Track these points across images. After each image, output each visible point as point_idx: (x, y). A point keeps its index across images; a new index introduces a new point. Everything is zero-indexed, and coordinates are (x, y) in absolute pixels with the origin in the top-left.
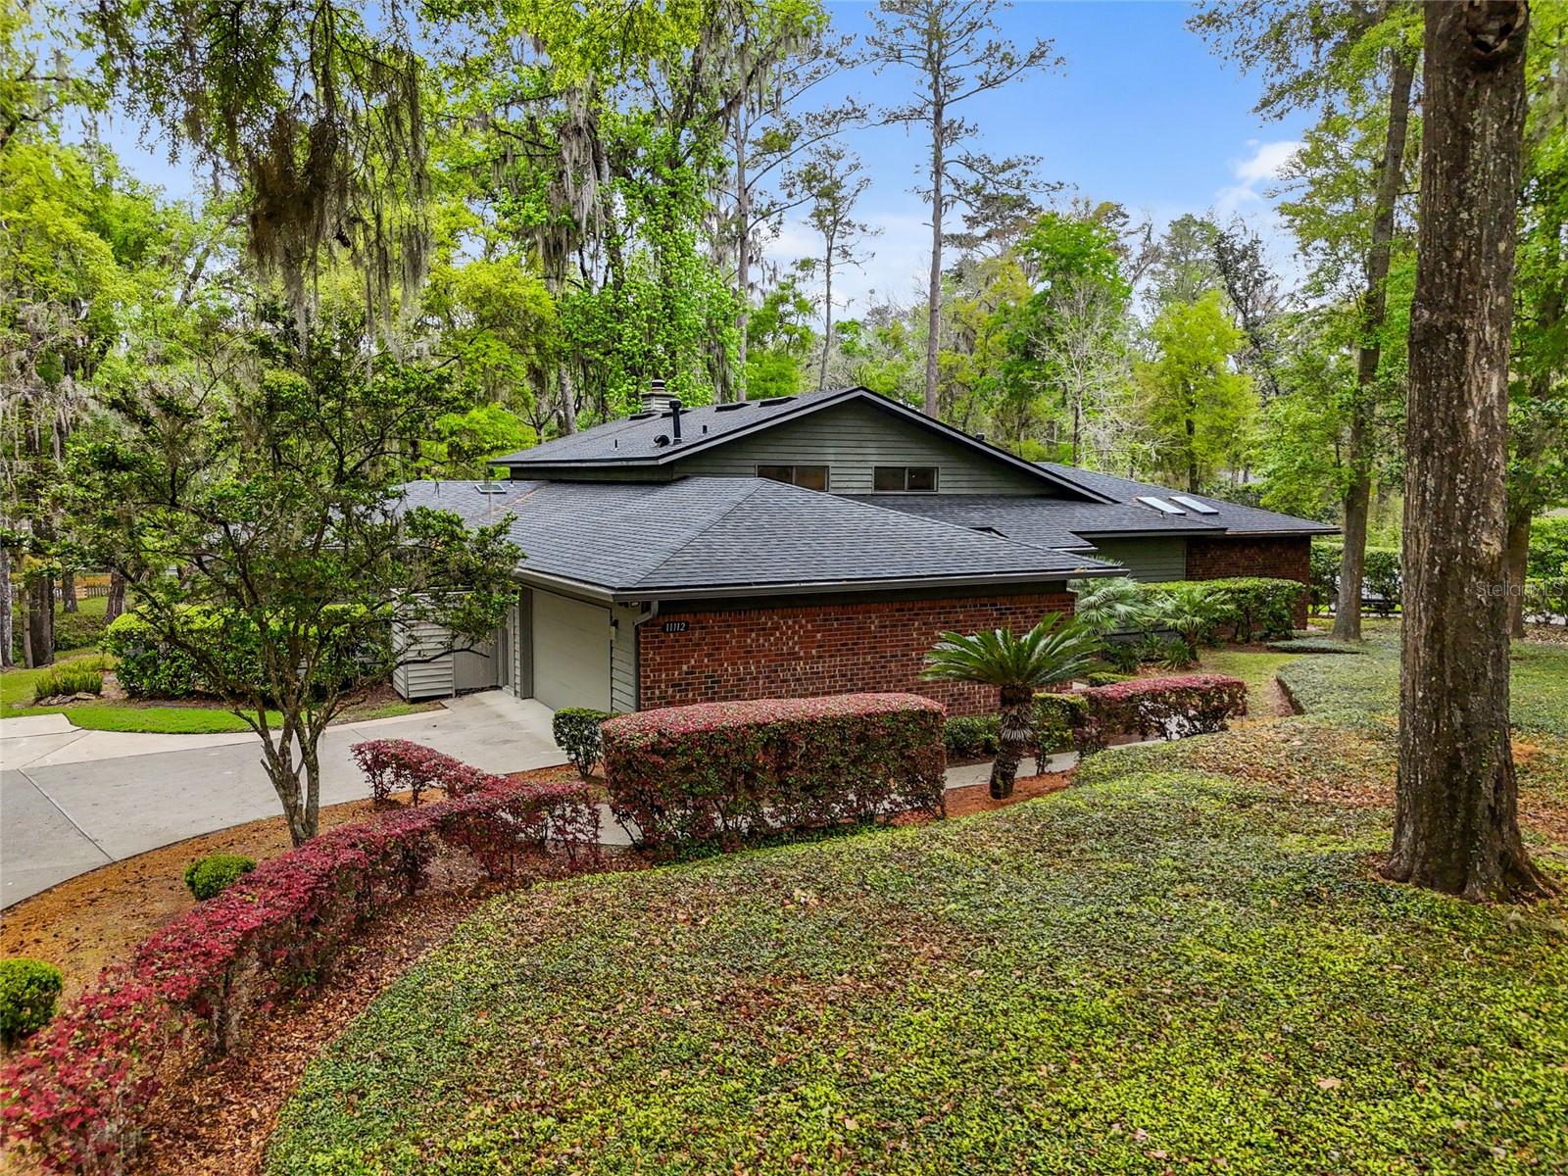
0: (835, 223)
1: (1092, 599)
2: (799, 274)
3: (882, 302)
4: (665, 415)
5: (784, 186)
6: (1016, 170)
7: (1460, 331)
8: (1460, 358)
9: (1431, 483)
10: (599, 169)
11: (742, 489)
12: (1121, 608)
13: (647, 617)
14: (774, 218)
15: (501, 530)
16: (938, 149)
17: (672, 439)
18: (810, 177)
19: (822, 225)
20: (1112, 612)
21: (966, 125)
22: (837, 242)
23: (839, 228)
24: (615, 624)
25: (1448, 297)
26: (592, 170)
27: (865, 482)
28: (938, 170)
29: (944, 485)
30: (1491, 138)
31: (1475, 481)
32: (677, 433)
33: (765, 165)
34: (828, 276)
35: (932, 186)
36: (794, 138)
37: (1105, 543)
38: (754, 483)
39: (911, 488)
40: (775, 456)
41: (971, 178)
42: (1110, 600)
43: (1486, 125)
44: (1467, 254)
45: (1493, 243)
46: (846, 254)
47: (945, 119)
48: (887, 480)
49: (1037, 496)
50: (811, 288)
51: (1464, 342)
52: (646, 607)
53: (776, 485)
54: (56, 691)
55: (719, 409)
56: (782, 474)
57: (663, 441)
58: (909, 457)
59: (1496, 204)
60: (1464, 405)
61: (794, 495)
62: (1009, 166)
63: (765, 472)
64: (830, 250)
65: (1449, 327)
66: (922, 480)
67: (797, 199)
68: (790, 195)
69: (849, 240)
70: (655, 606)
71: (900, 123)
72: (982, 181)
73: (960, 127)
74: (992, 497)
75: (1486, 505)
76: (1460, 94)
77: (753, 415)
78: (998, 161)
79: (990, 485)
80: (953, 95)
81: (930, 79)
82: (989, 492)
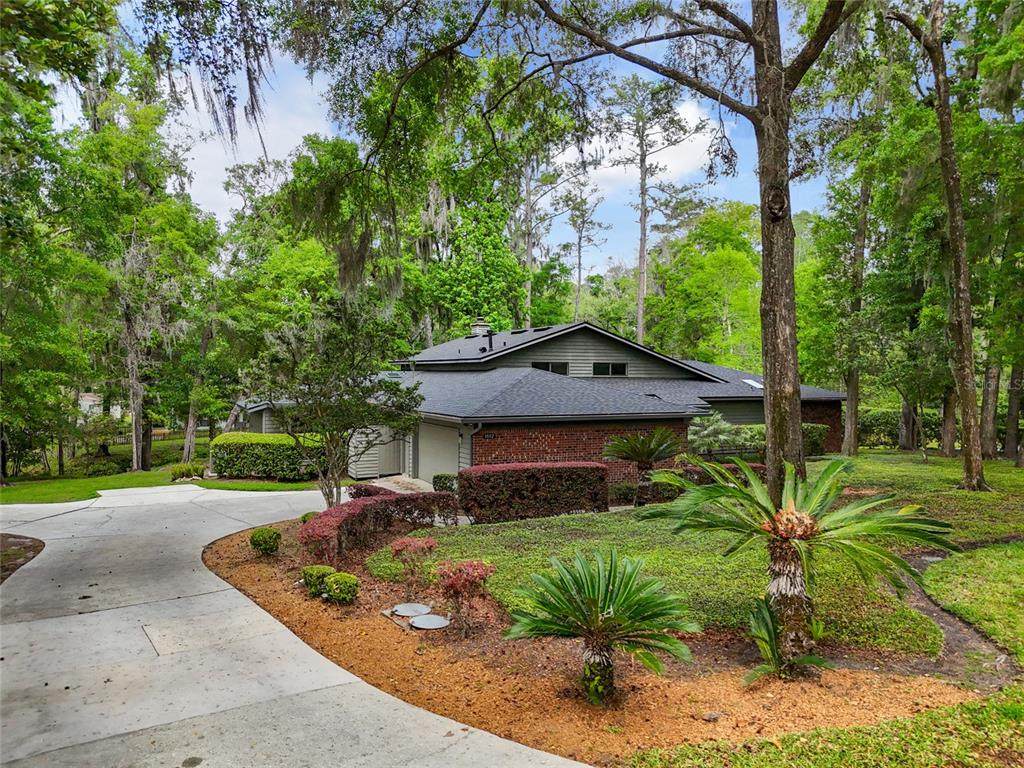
0: (583, 222)
1: (706, 432)
2: (562, 253)
3: (617, 264)
4: (484, 336)
5: (553, 204)
6: (690, 191)
7: (774, 311)
8: (775, 321)
9: (768, 366)
10: (449, 204)
11: (523, 372)
12: (722, 437)
13: (476, 430)
14: (547, 222)
15: (416, 388)
16: (643, 179)
17: (488, 349)
18: (568, 199)
19: (574, 224)
20: (716, 439)
21: (660, 166)
22: (584, 234)
23: (586, 225)
24: (461, 436)
25: (769, 300)
26: (445, 206)
27: (589, 371)
28: (644, 191)
29: (630, 372)
30: (781, 244)
31: (783, 365)
32: (491, 346)
33: (542, 192)
34: (579, 253)
35: (640, 201)
36: (559, 176)
37: (716, 403)
38: (530, 370)
39: (613, 373)
40: (541, 357)
41: (664, 197)
42: (716, 433)
43: (778, 239)
44: (775, 284)
45: (783, 280)
46: (590, 240)
47: (648, 162)
48: (600, 369)
49: (683, 379)
50: (568, 261)
51: (775, 315)
52: (476, 426)
53: (539, 371)
54: (183, 475)
55: (513, 333)
56: (544, 366)
57: (483, 350)
58: (612, 358)
59: (784, 267)
60: (777, 338)
61: (549, 376)
62: (685, 189)
63: (536, 365)
64: (580, 239)
65: (771, 310)
66: (619, 370)
67: (560, 211)
68: (556, 209)
69: (592, 232)
70: (480, 425)
71: (621, 166)
72: (669, 199)
73: (656, 167)
74: (656, 379)
75: (786, 374)
76: (768, 229)
77: (530, 336)
78: (679, 186)
79: (658, 372)
80: (651, 150)
81: (637, 141)
82: (656, 376)
